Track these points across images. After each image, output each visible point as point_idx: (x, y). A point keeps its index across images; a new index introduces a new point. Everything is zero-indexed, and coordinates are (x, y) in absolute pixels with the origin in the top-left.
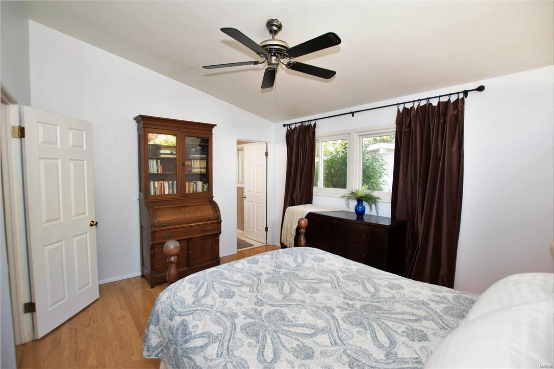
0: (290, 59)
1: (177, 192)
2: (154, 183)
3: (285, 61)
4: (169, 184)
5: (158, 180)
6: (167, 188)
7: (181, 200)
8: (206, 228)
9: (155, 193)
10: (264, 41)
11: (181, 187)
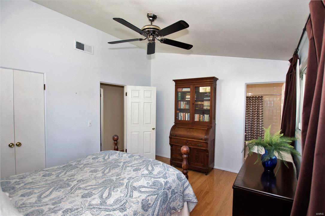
0: (161, 37)
1: (190, 119)
2: (181, 114)
3: (159, 38)
4: (188, 115)
5: (183, 112)
6: (187, 117)
7: (191, 124)
8: (198, 144)
9: (181, 119)
10: (145, 26)
11: (192, 117)
